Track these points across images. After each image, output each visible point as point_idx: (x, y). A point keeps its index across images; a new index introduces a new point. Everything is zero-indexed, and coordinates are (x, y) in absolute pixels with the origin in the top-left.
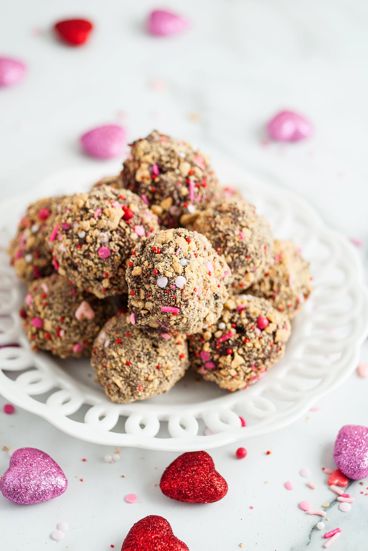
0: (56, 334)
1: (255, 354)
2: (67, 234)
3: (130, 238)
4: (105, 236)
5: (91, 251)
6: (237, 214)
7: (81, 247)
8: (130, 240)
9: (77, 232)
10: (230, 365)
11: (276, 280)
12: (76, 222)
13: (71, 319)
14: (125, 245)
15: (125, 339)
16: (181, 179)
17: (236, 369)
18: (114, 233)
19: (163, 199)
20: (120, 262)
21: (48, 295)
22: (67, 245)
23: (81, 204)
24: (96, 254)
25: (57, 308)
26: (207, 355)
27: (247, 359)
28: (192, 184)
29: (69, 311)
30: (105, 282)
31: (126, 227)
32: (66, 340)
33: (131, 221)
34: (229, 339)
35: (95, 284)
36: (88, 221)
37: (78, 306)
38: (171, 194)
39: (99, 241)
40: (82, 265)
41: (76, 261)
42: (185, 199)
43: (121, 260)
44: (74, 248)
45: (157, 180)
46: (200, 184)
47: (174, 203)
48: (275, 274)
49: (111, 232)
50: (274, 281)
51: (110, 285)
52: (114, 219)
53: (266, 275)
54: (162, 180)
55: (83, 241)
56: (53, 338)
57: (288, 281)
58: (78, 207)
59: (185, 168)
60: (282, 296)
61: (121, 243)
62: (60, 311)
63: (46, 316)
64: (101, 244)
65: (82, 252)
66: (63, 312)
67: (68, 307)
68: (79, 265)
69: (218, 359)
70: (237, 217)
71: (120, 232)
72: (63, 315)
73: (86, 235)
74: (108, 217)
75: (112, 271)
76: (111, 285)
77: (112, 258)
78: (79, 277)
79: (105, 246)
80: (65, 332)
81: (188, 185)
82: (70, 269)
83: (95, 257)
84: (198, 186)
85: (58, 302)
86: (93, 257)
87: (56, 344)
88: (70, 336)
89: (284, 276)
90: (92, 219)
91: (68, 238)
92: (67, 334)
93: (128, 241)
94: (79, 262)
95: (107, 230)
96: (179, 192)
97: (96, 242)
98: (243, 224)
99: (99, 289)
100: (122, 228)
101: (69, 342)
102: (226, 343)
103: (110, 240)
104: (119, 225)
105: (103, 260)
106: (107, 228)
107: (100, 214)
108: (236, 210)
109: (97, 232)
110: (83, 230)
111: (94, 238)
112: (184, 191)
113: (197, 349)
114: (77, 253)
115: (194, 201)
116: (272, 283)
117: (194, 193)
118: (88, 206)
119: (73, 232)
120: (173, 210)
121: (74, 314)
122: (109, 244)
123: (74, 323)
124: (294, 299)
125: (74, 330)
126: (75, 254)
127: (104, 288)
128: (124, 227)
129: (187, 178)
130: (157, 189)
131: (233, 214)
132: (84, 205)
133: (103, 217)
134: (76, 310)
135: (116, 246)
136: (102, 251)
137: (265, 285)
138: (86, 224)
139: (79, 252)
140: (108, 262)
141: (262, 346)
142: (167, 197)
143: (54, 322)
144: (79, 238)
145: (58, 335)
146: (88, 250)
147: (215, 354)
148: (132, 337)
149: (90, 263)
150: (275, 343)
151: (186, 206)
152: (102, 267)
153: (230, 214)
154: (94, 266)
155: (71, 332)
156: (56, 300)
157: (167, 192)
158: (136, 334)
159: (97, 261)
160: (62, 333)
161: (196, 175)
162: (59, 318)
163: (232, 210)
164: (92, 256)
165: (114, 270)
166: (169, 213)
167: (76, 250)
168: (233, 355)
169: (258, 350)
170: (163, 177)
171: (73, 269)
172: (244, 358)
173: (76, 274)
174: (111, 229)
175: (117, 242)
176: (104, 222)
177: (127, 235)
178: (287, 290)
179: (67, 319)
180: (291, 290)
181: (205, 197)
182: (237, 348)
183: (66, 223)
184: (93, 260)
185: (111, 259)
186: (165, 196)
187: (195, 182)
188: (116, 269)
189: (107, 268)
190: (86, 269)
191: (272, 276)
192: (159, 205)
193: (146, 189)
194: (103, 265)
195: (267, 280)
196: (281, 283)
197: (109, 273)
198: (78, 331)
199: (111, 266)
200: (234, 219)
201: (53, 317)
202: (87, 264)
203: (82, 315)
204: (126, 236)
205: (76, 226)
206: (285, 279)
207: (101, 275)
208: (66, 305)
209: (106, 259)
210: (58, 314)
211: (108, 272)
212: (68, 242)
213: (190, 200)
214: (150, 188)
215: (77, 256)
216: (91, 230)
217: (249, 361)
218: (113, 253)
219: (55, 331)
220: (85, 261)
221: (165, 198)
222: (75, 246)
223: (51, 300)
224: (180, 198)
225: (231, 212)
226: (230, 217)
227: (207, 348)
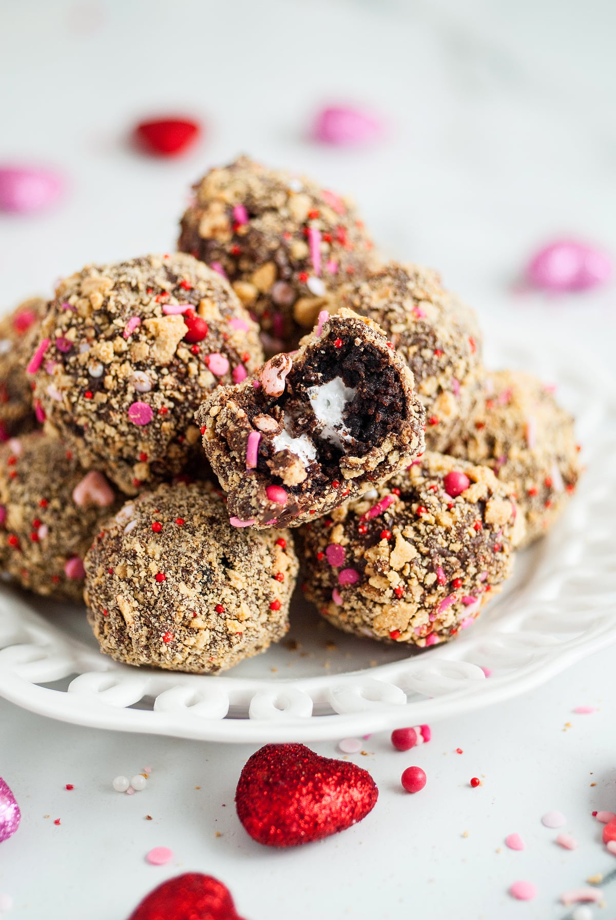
0: (30, 536)
1: (441, 542)
2: (65, 363)
3: (196, 383)
4: (145, 379)
5: (113, 409)
6: (402, 277)
7: (92, 397)
8: (196, 388)
9: (86, 364)
10: (387, 559)
11: (500, 436)
12: (84, 340)
13: (64, 504)
14: (187, 399)
15: (172, 528)
16: (292, 227)
17: (401, 572)
18: (165, 371)
19: (255, 267)
20: (174, 433)
21: (21, 458)
22: (64, 389)
23: (98, 304)
24: (125, 415)
25: (37, 480)
26: (341, 551)
27: (424, 550)
28: (316, 236)
29: (61, 487)
30: (140, 470)
31: (191, 360)
32: (51, 546)
33: (202, 346)
34: (384, 512)
35: (119, 467)
36: (110, 343)
37: (81, 479)
38: (272, 256)
39: (131, 389)
40: (93, 431)
41: (82, 421)
42: (303, 265)
43: (175, 429)
44: (78, 398)
45: (243, 230)
46: (334, 237)
47: (279, 277)
48: (497, 424)
49: (158, 370)
50: (496, 437)
51: (150, 476)
52: (165, 343)
53: (479, 426)
54: (252, 230)
55: (97, 385)
56: (24, 545)
57: (525, 438)
58: (91, 307)
59: (301, 207)
60: (514, 468)
61: (177, 395)
62: (41, 486)
63: (13, 500)
64: (135, 395)
65: (94, 407)
66: (48, 488)
67: (60, 480)
68: (85, 429)
69: (362, 555)
70: (405, 283)
71: (178, 371)
72: (47, 494)
73: (104, 374)
74: (153, 338)
75: (155, 451)
76: (152, 476)
77: (157, 425)
78: (86, 451)
79: (142, 399)
80: (50, 530)
81: (306, 237)
82: (68, 431)
83: (121, 420)
84: (327, 240)
85: (40, 471)
86: (118, 421)
87: (28, 559)
88: (59, 538)
89: (516, 428)
90: (119, 340)
91: (67, 373)
92: (54, 534)
93: (193, 390)
94: (87, 425)
95: (149, 366)
96: (288, 252)
97: (125, 391)
98: (420, 295)
99: (127, 478)
100: (183, 362)
101: (56, 549)
102: (379, 521)
103: (156, 388)
104: (176, 356)
105: (138, 428)
106: (149, 361)
107: (137, 330)
108: (400, 271)
109: (127, 370)
110: (98, 360)
111: (120, 380)
112: (299, 249)
113: (319, 545)
114: (84, 406)
115: (321, 272)
116: (491, 442)
117: (321, 255)
118: (112, 307)
119: (77, 360)
120: (279, 292)
121: (71, 494)
122: (152, 396)
123: (69, 510)
124: (540, 477)
125: (69, 527)
126: (79, 409)
127: (136, 480)
128: (186, 361)
129: (305, 226)
130: (243, 249)
131: (394, 278)
132: (105, 305)
133: (143, 338)
134: (75, 486)
135: (166, 401)
136: (136, 411)
137: (476, 445)
138: (106, 350)
139: (89, 406)
140: (148, 434)
141: (455, 523)
142: (264, 263)
143: (28, 509)
144: (88, 376)
145: (36, 538)
146: (108, 405)
147: (356, 546)
148: (186, 527)
149: (110, 431)
150: (487, 527)
151: (304, 279)
152: (135, 440)
153: (388, 280)
154: (117, 438)
155: (63, 529)
156: (36, 466)
157: (263, 253)
158: (196, 525)
159: (124, 428)
160: (42, 532)
161: (324, 218)
162: (38, 499)
163: (393, 272)
164: (116, 418)
165: (160, 450)
166: (270, 297)
167: (81, 401)
168: (392, 542)
169: (448, 531)
170: (256, 224)
171: (73, 432)
172: (418, 548)
173: (80, 443)
174: (157, 364)
175: (168, 393)
176: (143, 350)
177: (191, 376)
178: (525, 455)
179: (56, 503)
180: (533, 458)
181: (344, 267)
182: (401, 527)
183: (63, 339)
184: (115, 426)
185: (154, 427)
186: (259, 261)
187: (322, 231)
188: (164, 447)
189: (146, 444)
190: (101, 441)
191: (490, 428)
192: (249, 281)
193: (222, 251)
194: (137, 437)
195: (480, 435)
196: (511, 442)
197: (149, 455)
198: (76, 528)
199: (154, 442)
200: (399, 287)
201: (26, 498)
202: (103, 431)
203: (88, 496)
204: (190, 380)
205: (85, 350)
206: (519, 434)
207: (132, 454)
208: (56, 475)
209: (143, 426)
210: (36, 492)
211: (146, 451)
212: (66, 380)
213: (311, 266)
214: (229, 248)
215: (85, 412)
216: (116, 362)
217: (428, 555)
218: (159, 416)
219: (29, 530)
220: (100, 425)
221: (259, 264)
222: (80, 393)
223: (25, 467)
224: (290, 265)
225: (390, 274)
226: (390, 285)
227: (339, 537)
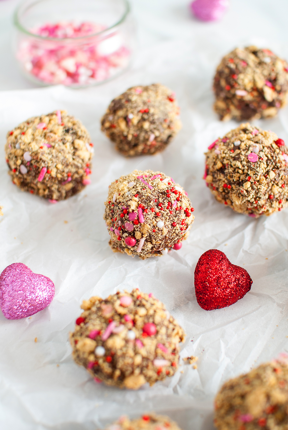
3: (278, 156)
4: (258, 147)
5: (242, 155)
7: (234, 151)
9: (234, 141)
14: (273, 159)
18: (266, 148)
22: (222, 149)
24: (246, 158)
30: (246, 185)
31: (277, 148)
35: (236, 187)
39: (251, 149)
40: (230, 166)
43: (265, 169)
49: (264, 146)
51: (250, 188)
52: (268, 138)
55: (237, 147)
64: (252, 152)
65: (233, 155)
68: (227, 167)
73: (241, 144)
75: (255, 175)
78: (224, 180)
79: (255, 153)
86: (243, 159)
90: (250, 135)
93: (276, 157)
94: (228, 164)
95: (260, 144)
97: (248, 150)
100: (273, 148)
103: (261, 151)
104: (271, 145)
105: (250, 163)
106: (260, 142)
109: (251, 143)
111: (247, 146)
114: (229, 155)
119: (230, 141)
122: (259, 153)
128: (275, 148)
132: (246, 127)
133: (260, 135)
135: (265, 156)
136: (252, 156)
138: (244, 137)
139: (231, 155)
140: (254, 166)
144: (234, 145)
146: (240, 154)
149: (238, 164)
154: (241, 167)
159: (245, 163)
167: (228, 152)
173: (222, 176)
174: (264, 144)
175: (266, 153)
184: (241, 162)
185: (257, 164)
189: (252, 171)
190: (232, 170)
194: (249, 167)
202: (235, 165)
204: (275, 154)
207: (244, 178)
209: (253, 163)
211: (251, 175)
212: (224, 147)
215: (228, 158)
216: (247, 140)
218: (260, 160)
220: (234, 163)
222: (229, 150)
